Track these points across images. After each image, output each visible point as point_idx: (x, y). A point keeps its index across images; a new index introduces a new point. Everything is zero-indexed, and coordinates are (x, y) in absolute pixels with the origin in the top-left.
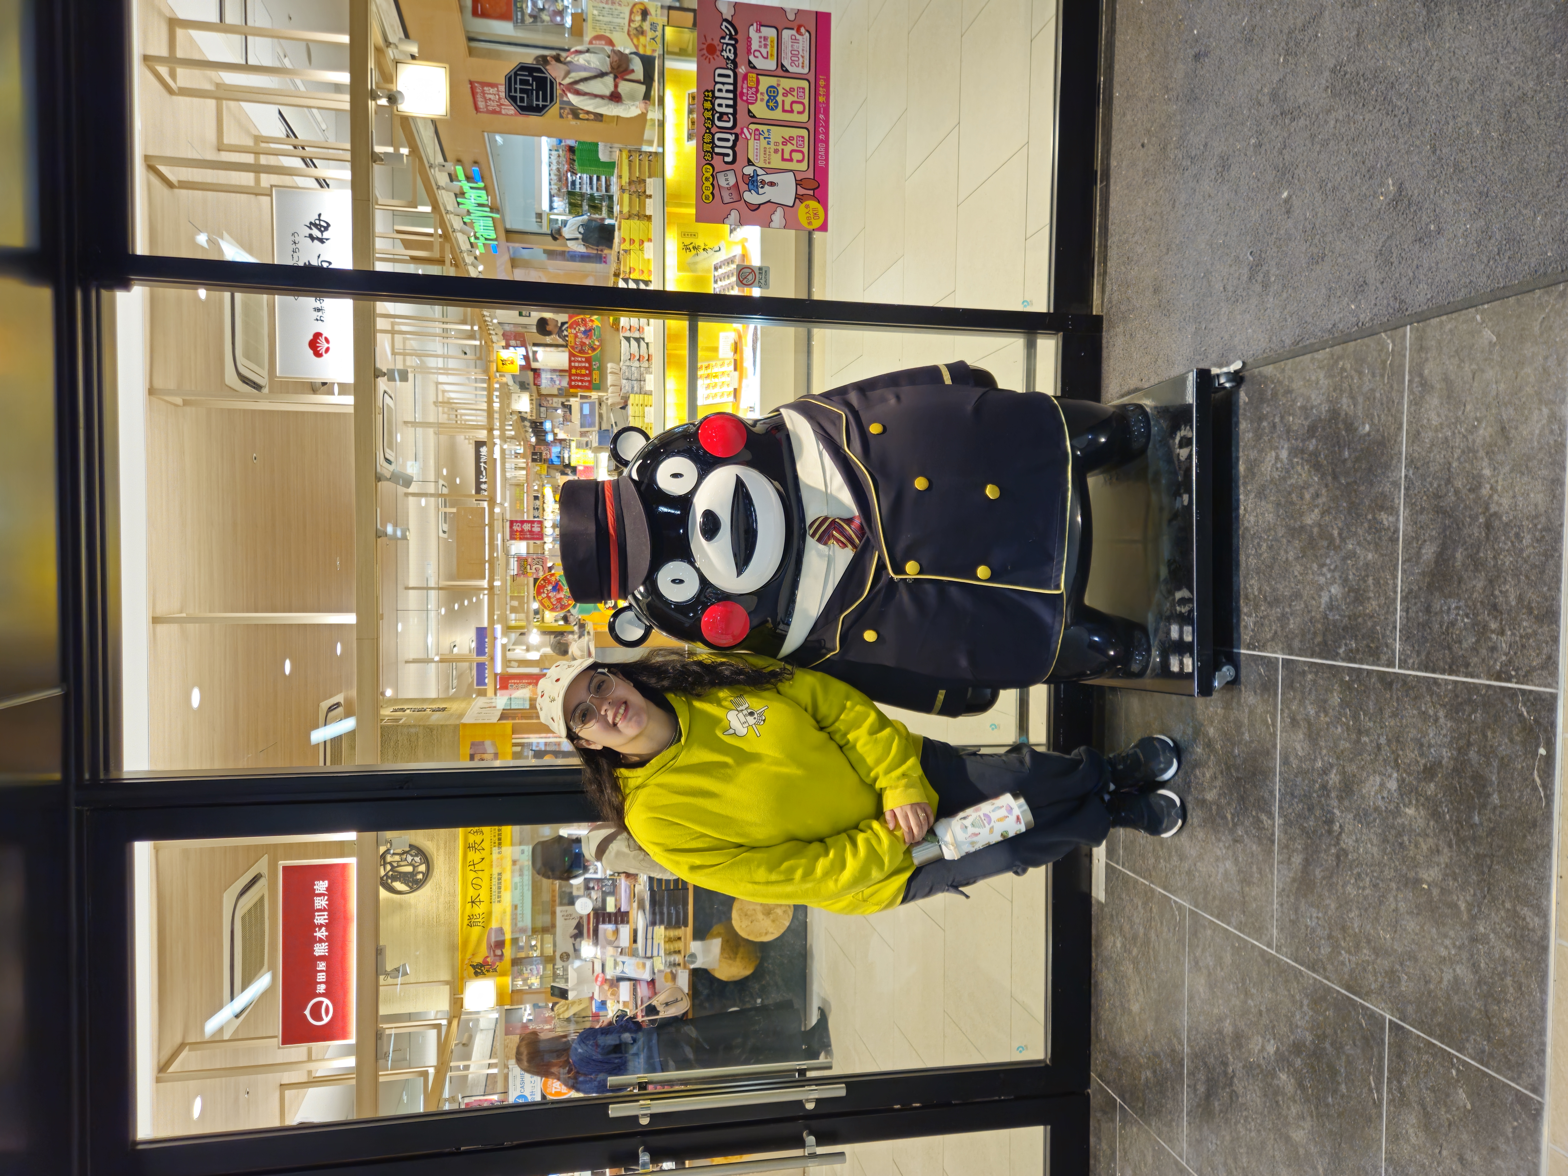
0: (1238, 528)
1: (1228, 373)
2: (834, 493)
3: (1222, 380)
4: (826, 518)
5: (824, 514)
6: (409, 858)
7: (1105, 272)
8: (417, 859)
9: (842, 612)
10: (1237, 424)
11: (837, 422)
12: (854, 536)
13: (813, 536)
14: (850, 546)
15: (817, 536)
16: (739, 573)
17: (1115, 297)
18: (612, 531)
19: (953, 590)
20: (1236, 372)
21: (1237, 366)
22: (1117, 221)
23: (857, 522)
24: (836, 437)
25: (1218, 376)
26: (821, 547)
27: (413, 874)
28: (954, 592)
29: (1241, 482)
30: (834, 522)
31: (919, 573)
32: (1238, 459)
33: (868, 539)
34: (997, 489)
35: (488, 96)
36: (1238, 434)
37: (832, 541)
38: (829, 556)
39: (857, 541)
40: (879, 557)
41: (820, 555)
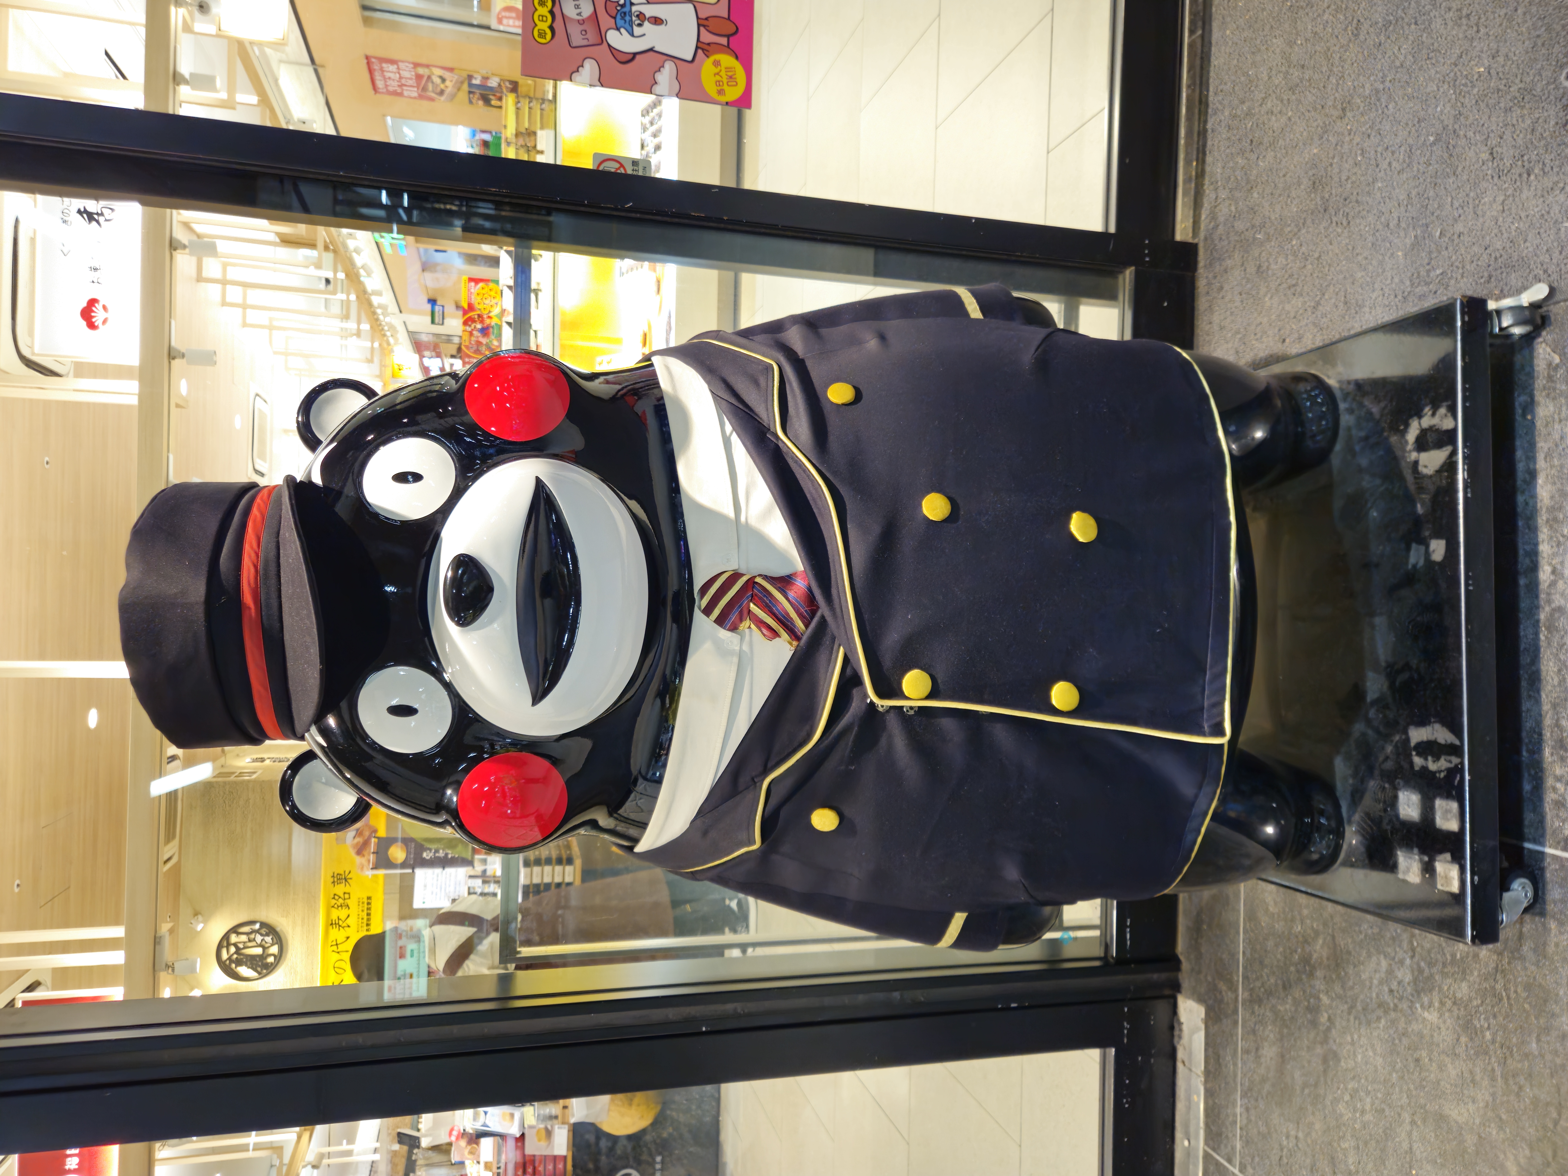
0: (1535, 608)
1: (1517, 309)
2: (753, 522)
3: (1506, 322)
4: (735, 576)
5: (731, 566)
6: (259, 938)
7: (1201, 175)
8: (268, 939)
9: (766, 772)
10: (1530, 406)
11: (762, 381)
12: (793, 615)
13: (707, 611)
14: (785, 635)
15: (716, 612)
16: (538, 695)
17: (1224, 211)
18: (247, 598)
19: (1000, 732)
20: (1535, 306)
21: (1538, 292)
22: (1228, 87)
23: (801, 584)
24: (760, 410)
25: (1499, 312)
26: (724, 634)
27: (263, 957)
28: (1001, 735)
29: (1542, 518)
30: (751, 583)
31: (929, 697)
32: (1532, 475)
33: (823, 622)
34: (1091, 522)
35: (388, 75)
36: (1531, 427)
37: (747, 623)
38: (741, 655)
39: (799, 624)
40: (846, 660)
41: (722, 651)
